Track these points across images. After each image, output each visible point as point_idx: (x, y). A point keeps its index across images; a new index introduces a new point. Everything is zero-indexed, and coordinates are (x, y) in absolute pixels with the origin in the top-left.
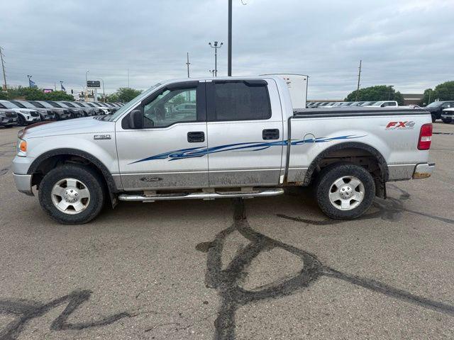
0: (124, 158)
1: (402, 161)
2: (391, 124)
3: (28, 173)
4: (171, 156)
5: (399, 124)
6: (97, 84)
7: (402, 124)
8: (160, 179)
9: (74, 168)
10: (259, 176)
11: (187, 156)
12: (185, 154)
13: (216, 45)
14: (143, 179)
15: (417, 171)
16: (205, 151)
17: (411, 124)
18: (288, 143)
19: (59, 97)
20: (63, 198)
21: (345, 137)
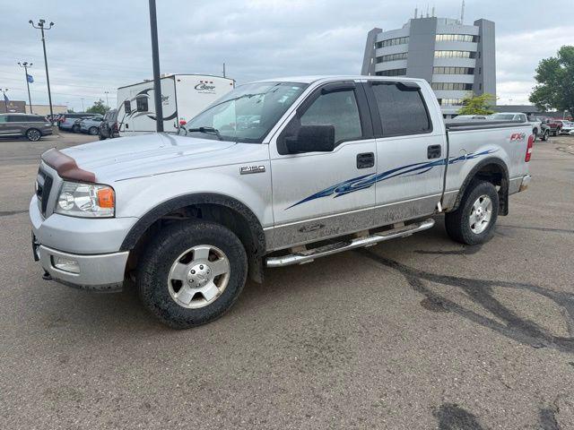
0: (279, 200)
3: (123, 249)
4: (337, 191)
5: (517, 136)
8: (322, 226)
9: (210, 227)
10: (419, 207)
11: (355, 189)
12: (352, 186)
13: (41, 25)
14: (301, 231)
16: (374, 179)
18: (446, 162)
20: (185, 281)
21: (487, 152)
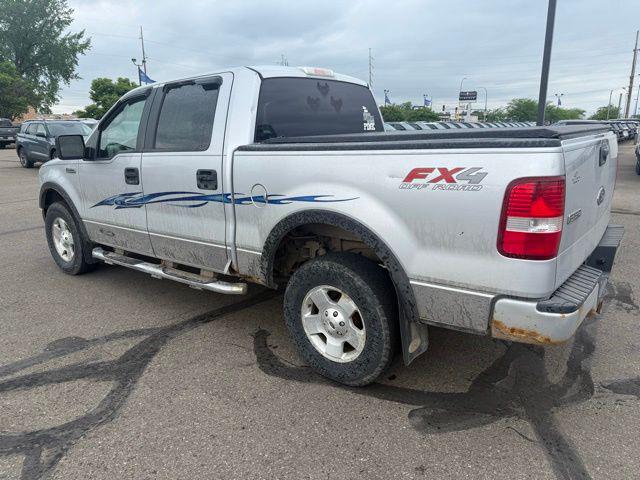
1: (448, 279)
2: (415, 174)
5: (437, 174)
6: (472, 96)
7: (446, 175)
8: (113, 234)
11: (129, 205)
14: (101, 231)
15: (497, 316)
16: (142, 199)
17: (475, 178)
19: (421, 116)
21: (311, 199)
